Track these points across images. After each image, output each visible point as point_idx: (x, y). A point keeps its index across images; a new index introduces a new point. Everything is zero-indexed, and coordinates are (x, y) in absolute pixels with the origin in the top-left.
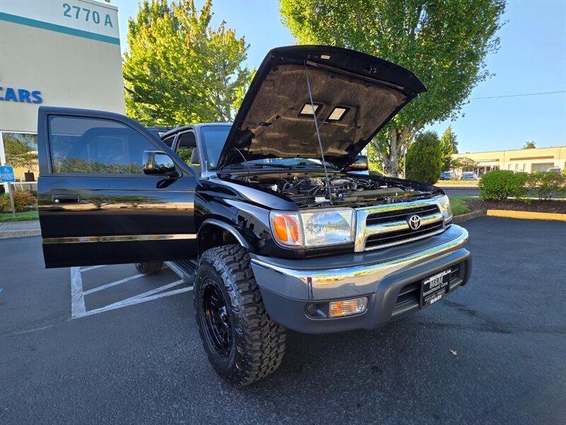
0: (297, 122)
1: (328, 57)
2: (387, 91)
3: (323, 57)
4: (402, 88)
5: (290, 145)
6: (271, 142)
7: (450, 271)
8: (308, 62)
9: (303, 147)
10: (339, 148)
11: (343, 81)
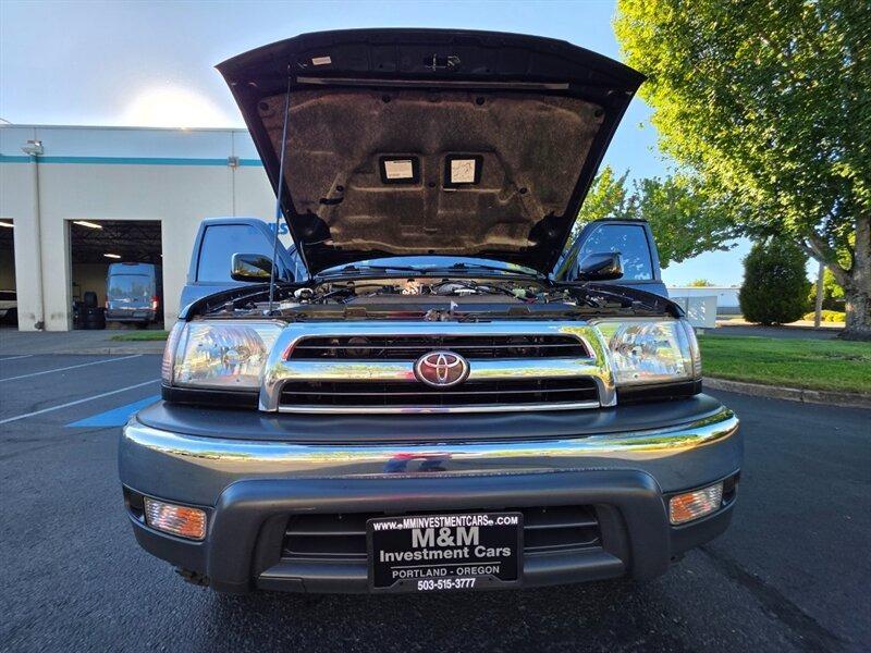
0: (387, 194)
1: (327, 60)
2: (539, 104)
3: (317, 61)
4: (565, 86)
5: (405, 235)
6: (362, 230)
7: (514, 521)
8: (301, 80)
9: (430, 237)
10: (512, 235)
11: (417, 103)
